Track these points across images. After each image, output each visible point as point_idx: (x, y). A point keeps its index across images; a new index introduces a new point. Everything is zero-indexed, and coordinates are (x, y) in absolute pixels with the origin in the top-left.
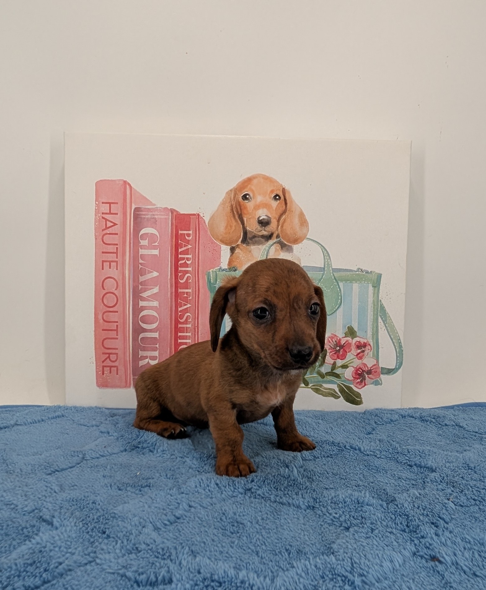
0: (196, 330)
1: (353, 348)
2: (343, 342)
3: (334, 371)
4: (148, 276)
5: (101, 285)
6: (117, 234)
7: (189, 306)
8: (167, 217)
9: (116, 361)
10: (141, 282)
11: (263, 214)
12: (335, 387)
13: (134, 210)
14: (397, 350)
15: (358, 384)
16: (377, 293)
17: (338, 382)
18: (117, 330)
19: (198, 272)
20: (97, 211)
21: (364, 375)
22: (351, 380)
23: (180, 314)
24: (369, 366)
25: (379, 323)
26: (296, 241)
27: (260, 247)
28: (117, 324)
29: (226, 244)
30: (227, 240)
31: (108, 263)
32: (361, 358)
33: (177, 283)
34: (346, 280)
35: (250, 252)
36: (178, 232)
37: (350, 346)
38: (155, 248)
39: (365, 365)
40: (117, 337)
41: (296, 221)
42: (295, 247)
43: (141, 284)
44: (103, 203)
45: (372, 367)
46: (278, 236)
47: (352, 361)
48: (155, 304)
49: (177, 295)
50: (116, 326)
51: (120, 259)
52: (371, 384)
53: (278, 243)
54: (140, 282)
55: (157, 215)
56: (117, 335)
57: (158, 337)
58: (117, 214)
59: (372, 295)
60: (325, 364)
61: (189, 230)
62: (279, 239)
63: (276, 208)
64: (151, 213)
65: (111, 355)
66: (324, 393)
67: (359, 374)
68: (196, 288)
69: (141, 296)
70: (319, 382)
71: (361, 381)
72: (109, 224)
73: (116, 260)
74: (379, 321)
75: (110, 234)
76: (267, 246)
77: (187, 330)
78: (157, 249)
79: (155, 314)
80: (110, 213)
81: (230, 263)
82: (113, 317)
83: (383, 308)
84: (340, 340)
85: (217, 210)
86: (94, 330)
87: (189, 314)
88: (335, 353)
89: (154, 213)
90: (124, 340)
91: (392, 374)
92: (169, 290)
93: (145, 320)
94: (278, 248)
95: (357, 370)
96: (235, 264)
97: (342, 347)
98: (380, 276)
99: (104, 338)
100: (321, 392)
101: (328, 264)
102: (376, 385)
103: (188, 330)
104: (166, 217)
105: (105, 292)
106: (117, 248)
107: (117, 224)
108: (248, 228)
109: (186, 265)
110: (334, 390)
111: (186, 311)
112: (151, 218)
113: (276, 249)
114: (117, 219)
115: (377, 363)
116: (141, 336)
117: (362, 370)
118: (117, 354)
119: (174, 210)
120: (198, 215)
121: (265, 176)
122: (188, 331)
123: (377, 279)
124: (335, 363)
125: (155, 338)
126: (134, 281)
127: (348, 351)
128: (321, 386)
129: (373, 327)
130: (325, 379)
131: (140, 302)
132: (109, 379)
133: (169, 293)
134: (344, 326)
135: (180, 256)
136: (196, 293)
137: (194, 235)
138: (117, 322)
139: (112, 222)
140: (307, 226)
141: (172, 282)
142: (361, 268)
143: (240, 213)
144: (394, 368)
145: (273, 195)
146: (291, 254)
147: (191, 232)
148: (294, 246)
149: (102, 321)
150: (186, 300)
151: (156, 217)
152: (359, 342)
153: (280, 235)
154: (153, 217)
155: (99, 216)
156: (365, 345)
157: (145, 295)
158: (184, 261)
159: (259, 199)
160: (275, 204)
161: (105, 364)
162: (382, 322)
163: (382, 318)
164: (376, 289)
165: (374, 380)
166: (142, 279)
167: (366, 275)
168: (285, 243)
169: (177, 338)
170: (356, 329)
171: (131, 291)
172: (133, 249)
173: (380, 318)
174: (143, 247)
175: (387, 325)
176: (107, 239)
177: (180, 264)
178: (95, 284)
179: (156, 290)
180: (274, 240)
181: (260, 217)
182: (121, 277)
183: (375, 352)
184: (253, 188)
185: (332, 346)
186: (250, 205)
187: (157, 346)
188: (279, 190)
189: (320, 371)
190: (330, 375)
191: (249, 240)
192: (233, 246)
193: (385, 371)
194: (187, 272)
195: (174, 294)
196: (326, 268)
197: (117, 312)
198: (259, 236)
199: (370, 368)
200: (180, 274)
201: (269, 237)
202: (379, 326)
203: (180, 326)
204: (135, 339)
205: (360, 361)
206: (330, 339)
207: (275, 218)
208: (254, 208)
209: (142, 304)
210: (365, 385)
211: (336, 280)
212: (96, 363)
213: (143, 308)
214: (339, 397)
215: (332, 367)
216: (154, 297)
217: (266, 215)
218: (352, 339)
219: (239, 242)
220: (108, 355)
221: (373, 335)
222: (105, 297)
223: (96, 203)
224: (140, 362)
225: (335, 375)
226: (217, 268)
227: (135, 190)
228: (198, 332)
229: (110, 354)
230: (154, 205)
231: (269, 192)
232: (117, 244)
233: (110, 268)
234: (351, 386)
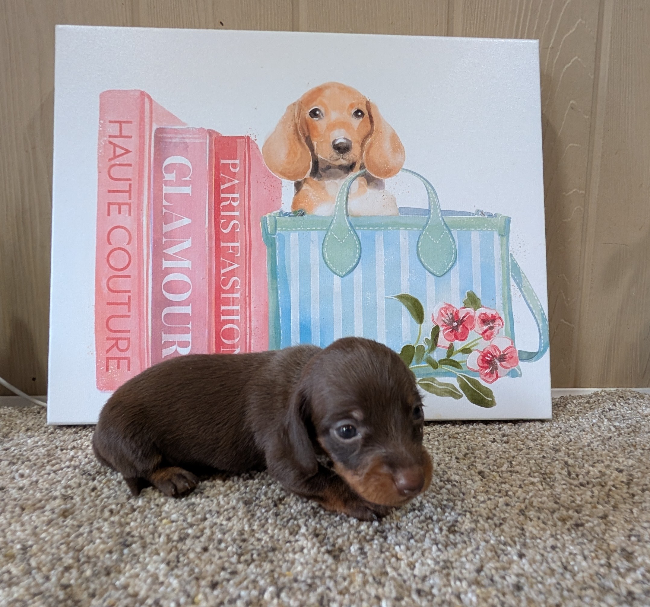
0: (248, 301)
1: (477, 323)
2: (461, 315)
3: (451, 358)
4: (176, 225)
5: (106, 238)
6: (130, 165)
7: (236, 266)
8: (204, 141)
9: (127, 349)
10: (165, 233)
11: (340, 137)
12: (454, 382)
13: (155, 132)
14: (540, 325)
15: (488, 376)
16: (505, 245)
17: (458, 374)
18: (128, 304)
19: (249, 217)
20: (101, 134)
21: (495, 362)
22: (477, 371)
23: (223, 278)
24: (502, 348)
25: (512, 288)
26: (389, 173)
27: (337, 181)
28: (129, 294)
29: (289, 178)
30: (289, 173)
31: (117, 206)
32: (489, 338)
33: (218, 233)
34: (461, 227)
35: (323, 188)
36: (219, 162)
37: (473, 321)
38: (185, 184)
39: (495, 348)
40: (129, 314)
41: (387, 145)
42: (388, 181)
43: (166, 235)
44: (110, 122)
45: (505, 351)
46: (362, 167)
47: (476, 342)
48: (187, 264)
49: (218, 251)
50: (127, 298)
51: (134, 201)
52: (506, 375)
53: (363, 176)
54: (164, 231)
55: (190, 138)
56: (129, 311)
57: (190, 312)
58: (130, 137)
59: (499, 247)
60: (438, 348)
61: (235, 159)
62: (364, 171)
63: (358, 129)
64: (181, 136)
65: (119, 341)
66: (439, 391)
67: (488, 362)
68: (246, 241)
69: (165, 253)
70: (431, 374)
71: (492, 372)
72: (119, 151)
73: (129, 201)
74: (512, 284)
75: (120, 165)
76: (347, 181)
77: (233, 302)
78: (189, 186)
79: (186, 279)
80: (121, 136)
81: (295, 204)
82: (123, 284)
83: (515, 265)
84: (457, 313)
85: (275, 132)
86: (94, 304)
87: (235, 278)
88: (452, 331)
89: (184, 136)
90: (140, 319)
91: (535, 360)
92: (207, 244)
93: (171, 287)
94: (363, 183)
95: (484, 355)
96: (302, 205)
97: (461, 322)
98: (508, 221)
99: (111, 315)
100: (433, 390)
101: (434, 204)
102: (513, 377)
103: (236, 301)
104: (201, 141)
105: (111, 248)
106: (130, 185)
107: (130, 152)
108: (319, 156)
109: (231, 208)
110: (454, 386)
111: (232, 273)
112: (180, 143)
113: (360, 184)
114: (132, 144)
115: (512, 344)
116: (166, 311)
117: (491, 355)
118: (128, 339)
119: (214, 132)
120: (248, 138)
121: (341, 84)
122: (235, 304)
123: (505, 223)
124: (451, 347)
125: (187, 315)
126: (155, 231)
127: (469, 327)
128: (433, 380)
129: (503, 293)
130: (439, 368)
131: (164, 261)
132: (116, 377)
133: (207, 249)
134: (462, 292)
135: (222, 195)
136: (246, 248)
137: (243, 165)
138: (129, 292)
139: (122, 148)
140: (402, 152)
141: (211, 232)
142: (482, 209)
143: (307, 135)
144: (537, 351)
145: (353, 111)
146: (382, 191)
147: (237, 162)
148: (386, 180)
149: (106, 290)
150: (232, 258)
151: (187, 140)
152: (485, 314)
153: (366, 165)
154: (183, 140)
155: (104, 141)
156: (493, 319)
157: (171, 251)
158: (228, 203)
159: (334, 116)
160: (356, 122)
161: (110, 355)
162: (515, 285)
163: (515, 280)
164: (505, 238)
165: (510, 369)
166: (166, 228)
167: (489, 219)
168: (374, 175)
169: (218, 313)
170: (479, 295)
171: (151, 245)
172: (154, 186)
173: (512, 280)
174: (168, 183)
175: (522, 289)
176: (116, 172)
177: (222, 206)
178: (97, 238)
179: (187, 244)
180: (357, 172)
181: (336, 140)
182: (136, 226)
183: (509, 329)
184: (325, 101)
185: (446, 321)
186: (321, 124)
187: (190, 326)
188: (362, 104)
189: (430, 357)
190: (446, 364)
191: (321, 173)
192: (299, 180)
193: (525, 356)
194: (233, 218)
195: (214, 249)
196: (432, 211)
197: (129, 277)
198: (335, 167)
199: (503, 352)
200: (222, 221)
201: (350, 168)
202: (512, 290)
203: (223, 295)
204: (156, 316)
205: (488, 341)
206: (442, 311)
207: (358, 142)
208: (327, 128)
209: (166, 264)
210: (497, 377)
211: (447, 226)
212: (97, 354)
213: (168, 271)
214: (461, 396)
215: (448, 352)
216: (185, 254)
217: (344, 138)
218: (475, 310)
219: (308, 175)
220: (114, 342)
221: (504, 304)
222: (111, 255)
223: (100, 123)
224: (163, 350)
225: (453, 363)
226: (276, 212)
227: (157, 104)
228: (250, 304)
229: (117, 339)
230: (185, 124)
231: (347, 107)
232: (130, 180)
233: (120, 213)
234: (476, 378)
